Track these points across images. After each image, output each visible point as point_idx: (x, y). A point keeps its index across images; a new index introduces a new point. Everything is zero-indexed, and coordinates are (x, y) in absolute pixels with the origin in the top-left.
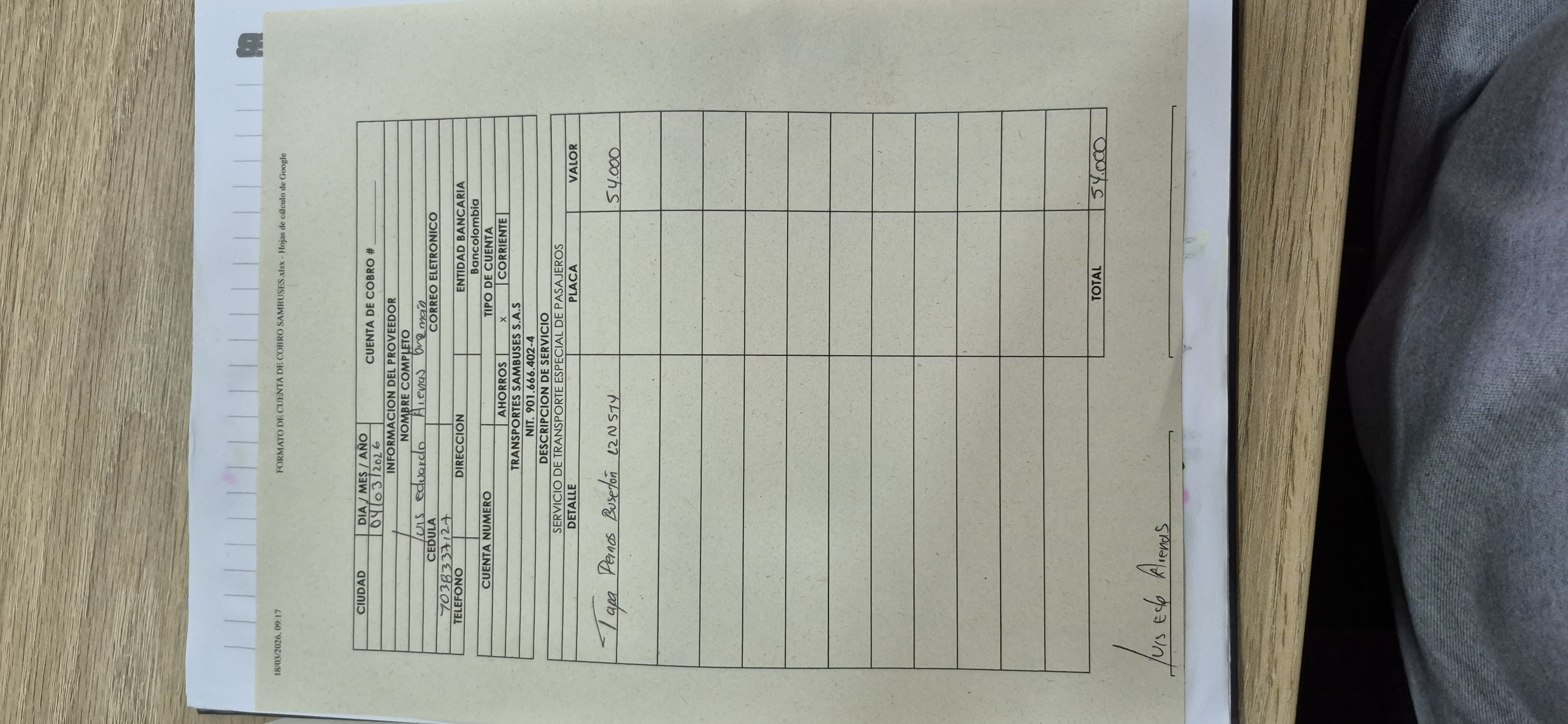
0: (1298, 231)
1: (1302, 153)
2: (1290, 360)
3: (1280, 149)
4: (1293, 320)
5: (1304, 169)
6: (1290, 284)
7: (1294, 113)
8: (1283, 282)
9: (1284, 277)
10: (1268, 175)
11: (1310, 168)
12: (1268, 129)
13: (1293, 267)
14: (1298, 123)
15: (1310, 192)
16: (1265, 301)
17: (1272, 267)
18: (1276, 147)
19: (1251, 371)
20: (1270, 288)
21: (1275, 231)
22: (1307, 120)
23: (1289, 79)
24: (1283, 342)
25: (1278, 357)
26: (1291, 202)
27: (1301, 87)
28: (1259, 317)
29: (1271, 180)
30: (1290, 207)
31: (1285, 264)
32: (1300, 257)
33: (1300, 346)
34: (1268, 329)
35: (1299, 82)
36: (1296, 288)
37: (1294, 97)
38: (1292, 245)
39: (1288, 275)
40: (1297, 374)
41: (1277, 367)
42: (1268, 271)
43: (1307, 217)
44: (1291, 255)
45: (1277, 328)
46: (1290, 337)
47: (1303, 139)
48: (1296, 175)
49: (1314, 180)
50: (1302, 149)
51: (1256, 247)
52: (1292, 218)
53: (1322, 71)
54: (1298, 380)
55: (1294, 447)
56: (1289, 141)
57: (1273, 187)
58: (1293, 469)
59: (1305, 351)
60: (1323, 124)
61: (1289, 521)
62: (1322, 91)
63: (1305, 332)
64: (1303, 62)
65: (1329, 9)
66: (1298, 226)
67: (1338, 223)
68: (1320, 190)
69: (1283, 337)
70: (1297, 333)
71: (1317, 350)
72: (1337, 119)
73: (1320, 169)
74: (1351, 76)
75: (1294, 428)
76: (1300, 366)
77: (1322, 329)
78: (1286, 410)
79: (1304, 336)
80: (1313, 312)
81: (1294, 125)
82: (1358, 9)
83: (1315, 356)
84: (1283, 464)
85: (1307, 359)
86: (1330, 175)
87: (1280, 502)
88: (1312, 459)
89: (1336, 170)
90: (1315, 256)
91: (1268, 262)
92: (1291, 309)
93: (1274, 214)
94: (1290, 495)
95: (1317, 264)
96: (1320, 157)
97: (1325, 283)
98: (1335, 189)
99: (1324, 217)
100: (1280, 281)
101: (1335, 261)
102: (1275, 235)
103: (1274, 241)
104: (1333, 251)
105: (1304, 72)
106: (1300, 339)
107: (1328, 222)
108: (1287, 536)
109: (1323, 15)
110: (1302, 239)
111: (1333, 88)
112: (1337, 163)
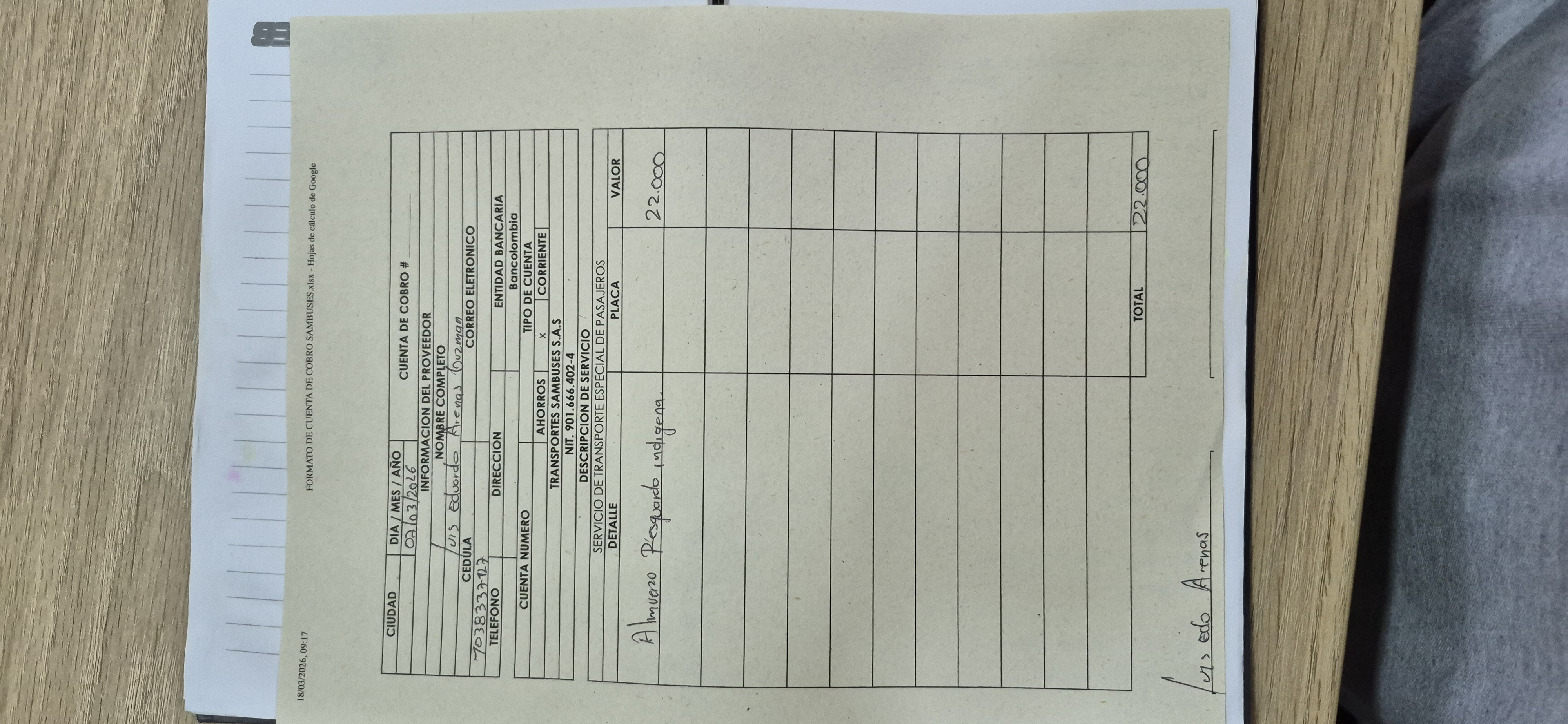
0: (1339, 326)
1: (1346, 247)
2: (1329, 451)
3: (1325, 243)
4: (1334, 412)
5: (1348, 263)
6: (1331, 376)
7: (1339, 208)
8: (1325, 375)
9: (1326, 369)
10: (1313, 267)
11: (1353, 262)
12: (1313, 223)
13: (1335, 358)
14: (1343, 218)
15: (1352, 286)
16: (1306, 391)
17: (1314, 359)
18: (1321, 241)
19: (1291, 460)
20: (1312, 380)
21: (1319, 323)
22: (1352, 215)
23: (1335, 173)
24: (1324, 433)
25: (1318, 448)
26: (1334, 296)
27: (1347, 183)
28: (1301, 408)
29: (1315, 273)
30: (1333, 301)
31: (1327, 357)
32: (1341, 351)
33: (1340, 438)
34: (1309, 421)
35: (1345, 177)
36: (1337, 381)
37: (1340, 192)
38: (1334, 338)
39: (1330, 367)
40: (1336, 465)
41: (1317, 457)
42: (1310, 362)
43: (1349, 310)
44: (1333, 347)
45: (1318, 419)
46: (1330, 428)
47: (1347, 235)
48: (1340, 269)
49: (1357, 275)
50: (1346, 243)
51: (1299, 337)
52: (1335, 311)
53: (1368, 167)
54: (1337, 471)
55: (1331, 537)
56: (1334, 235)
57: (1317, 280)
58: (1330, 557)
59: (1345, 442)
60: (1367, 220)
61: (1324, 609)
62: (1367, 187)
63: (1345, 423)
64: (1350, 158)
65: (1375, 107)
66: (1340, 319)
67: (1379, 317)
68: (1363, 284)
69: (1323, 428)
70: (1337, 425)
71: (1356, 441)
72: (1381, 215)
73: (1364, 264)
74: (1395, 174)
75: (1332, 518)
76: (1339, 457)
77: (1361, 422)
78: (1324, 501)
79: (1343, 427)
80: (1353, 404)
81: (1339, 220)
82: (1403, 109)
83: (1354, 447)
84: (1320, 553)
85: (1346, 451)
86: (1372, 269)
87: (1316, 590)
88: (1348, 548)
89: (1378, 266)
90: (1356, 348)
91: (1311, 354)
92: (1332, 400)
93: (1318, 307)
94: (1326, 582)
95: (1358, 357)
96: (1363, 252)
97: (1366, 376)
98: (1377, 285)
99: (1366, 311)
100: (1321, 373)
101: (1375, 354)
102: (1318, 327)
103: (1317, 332)
104: (1373, 345)
105: (1350, 168)
106: (1340, 430)
107: (1370, 317)
108: (1322, 624)
109: (1370, 112)
110: (1344, 332)
111: (1377, 185)
112: (1379, 258)
